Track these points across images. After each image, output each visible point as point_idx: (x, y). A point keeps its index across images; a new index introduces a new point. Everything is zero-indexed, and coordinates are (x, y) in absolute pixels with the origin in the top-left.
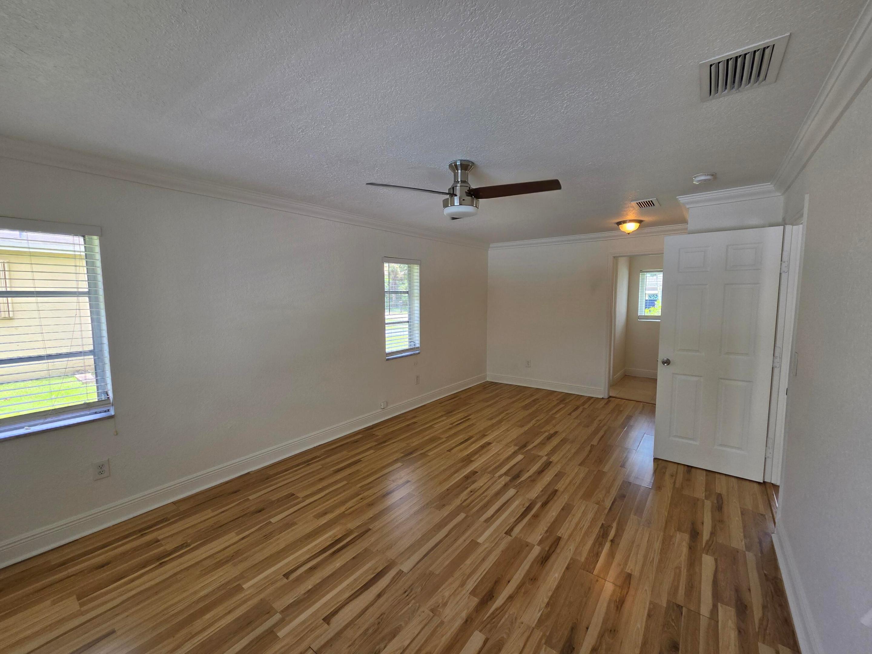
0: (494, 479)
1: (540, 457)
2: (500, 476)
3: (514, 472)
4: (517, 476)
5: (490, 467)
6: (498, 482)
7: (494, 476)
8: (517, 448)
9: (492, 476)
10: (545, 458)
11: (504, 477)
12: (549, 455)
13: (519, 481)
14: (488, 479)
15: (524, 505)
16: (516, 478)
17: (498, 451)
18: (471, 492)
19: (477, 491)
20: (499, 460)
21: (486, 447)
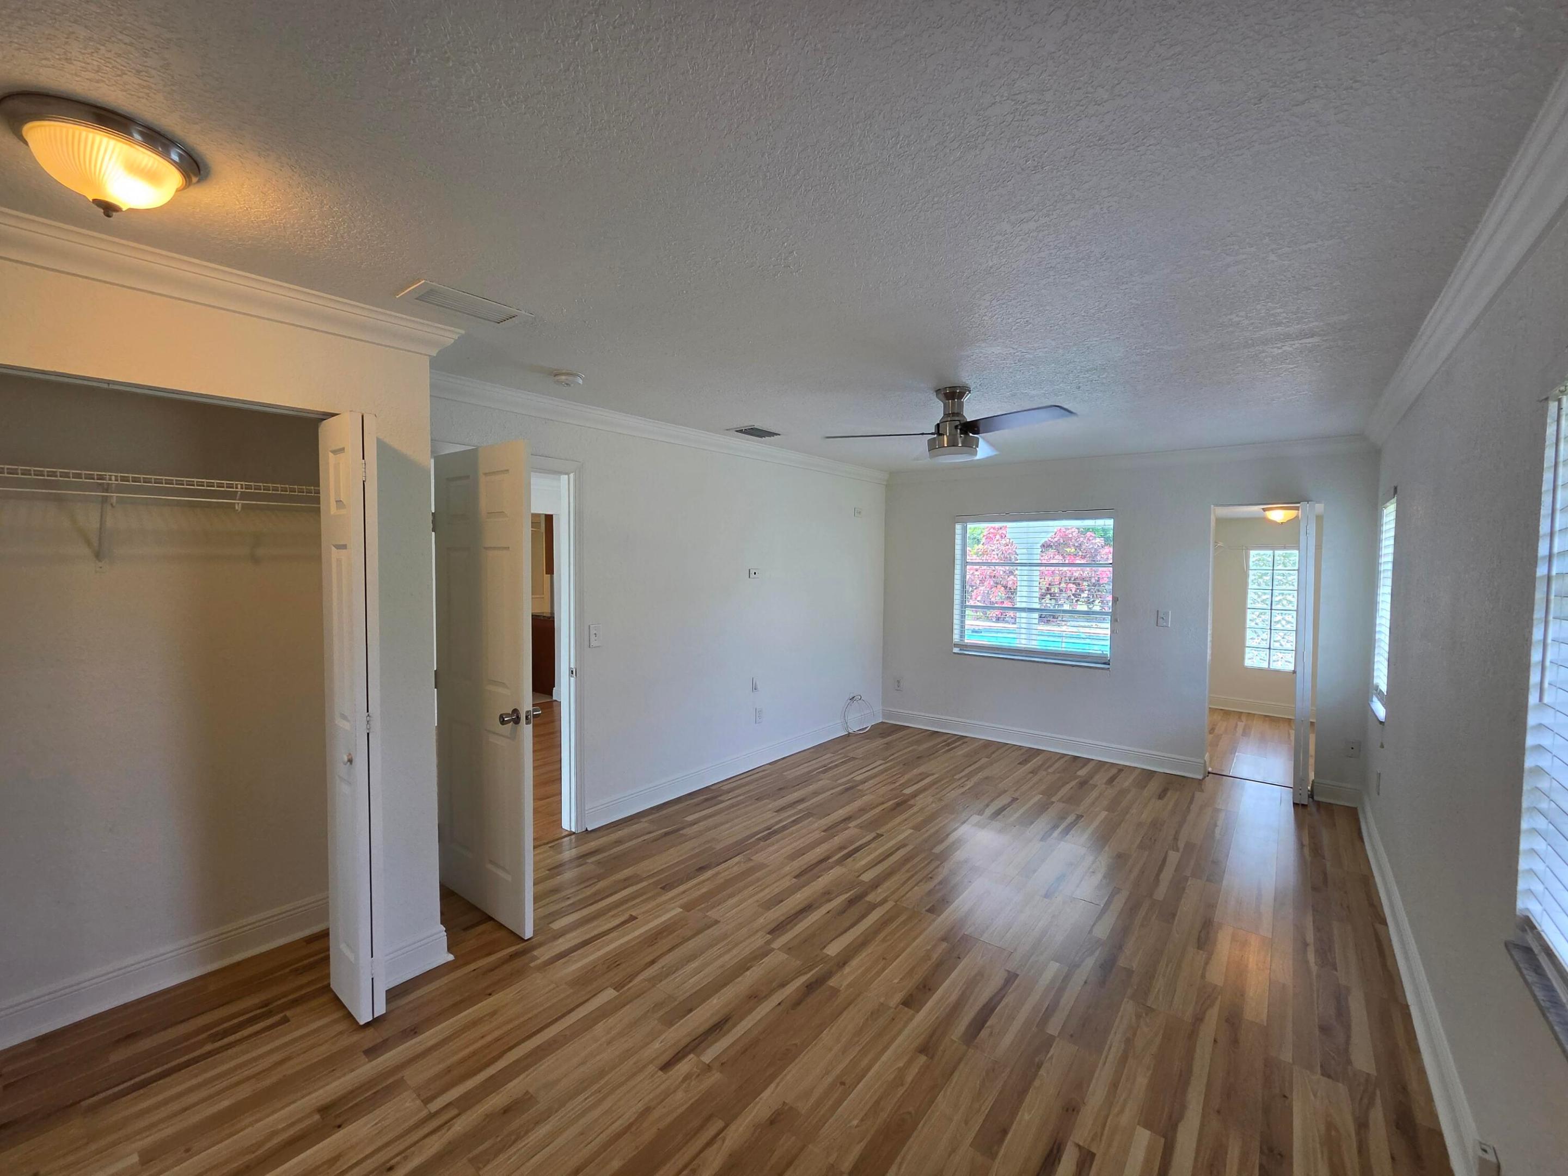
0: (895, 897)
1: (788, 949)
2: (884, 901)
3: (856, 910)
4: (851, 902)
5: (904, 923)
6: (888, 892)
7: (896, 902)
8: (832, 982)
9: (898, 903)
10: (776, 944)
11: (877, 901)
12: (764, 952)
13: (852, 892)
14: (904, 898)
15: (854, 860)
16: (856, 897)
17: (884, 969)
18: (931, 878)
19: (923, 878)
20: (884, 940)
21: (917, 988)
